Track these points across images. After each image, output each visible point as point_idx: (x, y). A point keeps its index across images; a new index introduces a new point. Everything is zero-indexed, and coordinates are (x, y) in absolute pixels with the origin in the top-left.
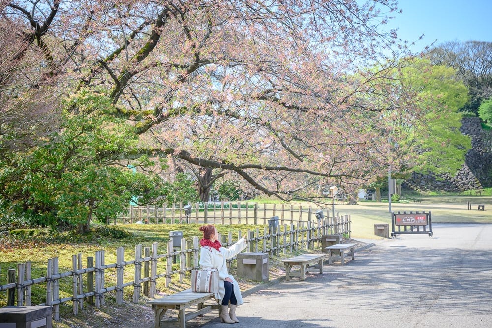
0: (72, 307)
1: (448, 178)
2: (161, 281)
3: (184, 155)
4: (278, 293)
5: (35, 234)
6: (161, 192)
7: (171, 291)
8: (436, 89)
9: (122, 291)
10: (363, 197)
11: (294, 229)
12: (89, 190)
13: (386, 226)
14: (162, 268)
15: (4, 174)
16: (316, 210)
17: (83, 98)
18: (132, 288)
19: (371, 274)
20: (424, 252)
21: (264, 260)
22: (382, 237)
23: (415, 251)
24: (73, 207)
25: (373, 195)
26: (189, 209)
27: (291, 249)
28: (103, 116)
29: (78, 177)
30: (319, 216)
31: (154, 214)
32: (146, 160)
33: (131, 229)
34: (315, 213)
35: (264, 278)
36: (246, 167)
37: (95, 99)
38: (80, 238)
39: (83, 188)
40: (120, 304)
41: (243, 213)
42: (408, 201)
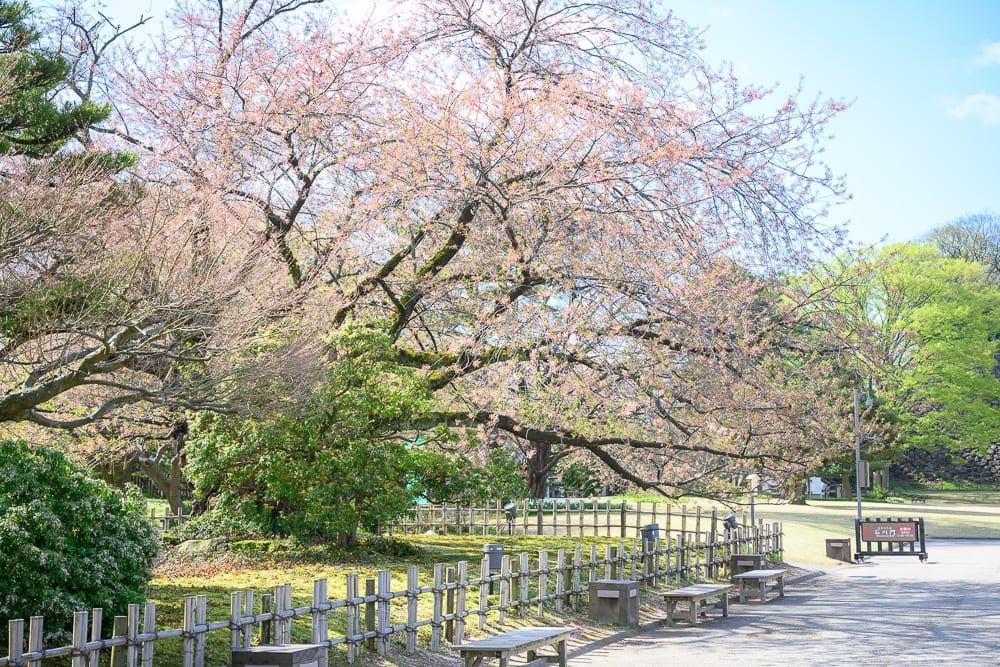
0: (346, 653)
1: (976, 458)
2: (472, 621)
3: (505, 423)
4: (652, 643)
5: (271, 548)
6: (468, 482)
7: (487, 635)
8: (949, 300)
9: (416, 632)
10: (820, 492)
11: (683, 545)
12: (358, 480)
13: (847, 542)
14: (472, 600)
15: (228, 454)
16: (724, 514)
17: (350, 337)
18: (428, 629)
19: (806, 618)
20: (904, 586)
21: (631, 592)
22: (839, 562)
23: (890, 583)
24: (334, 507)
25: (839, 489)
26: (512, 510)
27: (678, 577)
28: (379, 364)
29: (341, 458)
30: (729, 524)
31: (454, 518)
32: (444, 431)
33: (420, 542)
34: (722, 518)
35: (632, 620)
36: (605, 442)
37: (368, 337)
38: (342, 555)
39: (348, 477)
40: (412, 651)
41: (602, 519)
42: (900, 499)
